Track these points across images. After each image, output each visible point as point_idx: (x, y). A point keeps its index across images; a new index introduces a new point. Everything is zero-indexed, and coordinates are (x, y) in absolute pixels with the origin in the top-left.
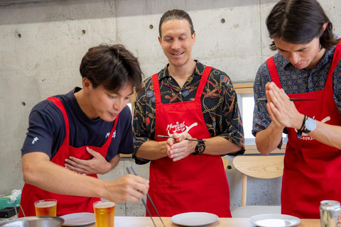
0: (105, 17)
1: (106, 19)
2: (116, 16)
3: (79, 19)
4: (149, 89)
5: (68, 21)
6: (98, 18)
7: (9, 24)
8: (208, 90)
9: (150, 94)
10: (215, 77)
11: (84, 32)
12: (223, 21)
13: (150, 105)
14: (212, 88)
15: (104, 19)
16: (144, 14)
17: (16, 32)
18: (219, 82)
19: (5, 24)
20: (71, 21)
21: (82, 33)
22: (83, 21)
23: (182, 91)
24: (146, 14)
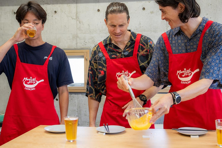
0: (69, 3)
1: (70, 4)
2: (77, 3)
3: (53, 4)
4: (99, 52)
5: (46, 5)
6: (65, 3)
7: (9, 6)
8: (140, 50)
9: (101, 55)
10: (145, 41)
11: (56, 12)
12: (144, 9)
13: (102, 62)
14: (143, 49)
15: (69, 5)
16: (94, 2)
17: (13, 11)
18: (147, 44)
19: (6, 6)
20: (48, 5)
21: (54, 13)
22: (55, 5)
23: (124, 52)
24: (96, 2)
